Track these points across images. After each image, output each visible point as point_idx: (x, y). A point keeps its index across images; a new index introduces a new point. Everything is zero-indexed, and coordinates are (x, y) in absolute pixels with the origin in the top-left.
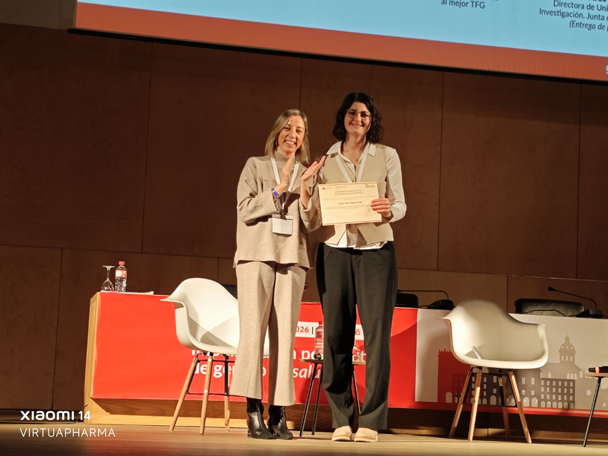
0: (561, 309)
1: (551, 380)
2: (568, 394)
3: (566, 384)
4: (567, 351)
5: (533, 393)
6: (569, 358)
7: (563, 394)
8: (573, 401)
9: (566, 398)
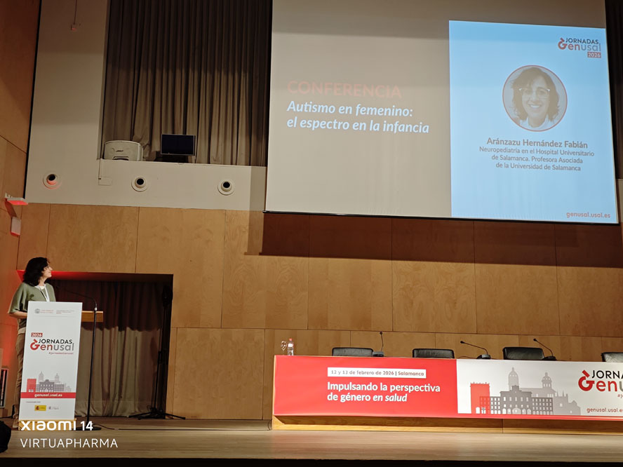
1: (538, 398)
2: (549, 406)
3: (547, 400)
4: (547, 380)
5: (528, 406)
6: (548, 385)
7: (545, 406)
8: (552, 411)
9: (547, 408)
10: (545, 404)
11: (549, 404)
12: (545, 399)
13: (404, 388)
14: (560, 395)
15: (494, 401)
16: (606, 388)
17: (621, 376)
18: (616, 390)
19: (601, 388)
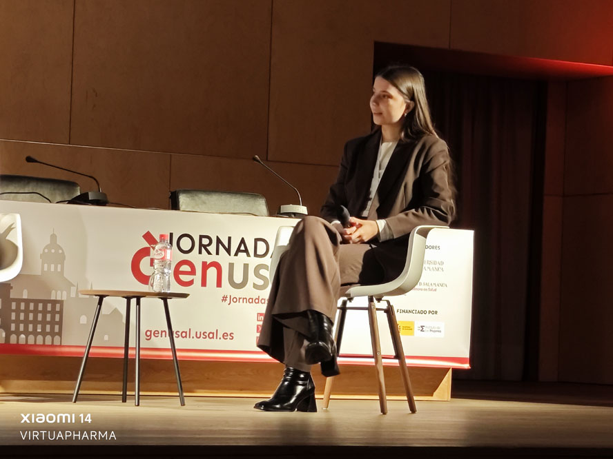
0: (45, 190)
2: (53, 323)
3: (49, 307)
6: (56, 268)
7: (44, 323)
8: (60, 334)
9: (48, 328)
10: (44, 317)
11: (53, 317)
12: (45, 302)
16: (198, 278)
17: (233, 250)
18: (219, 284)
19: (184, 278)
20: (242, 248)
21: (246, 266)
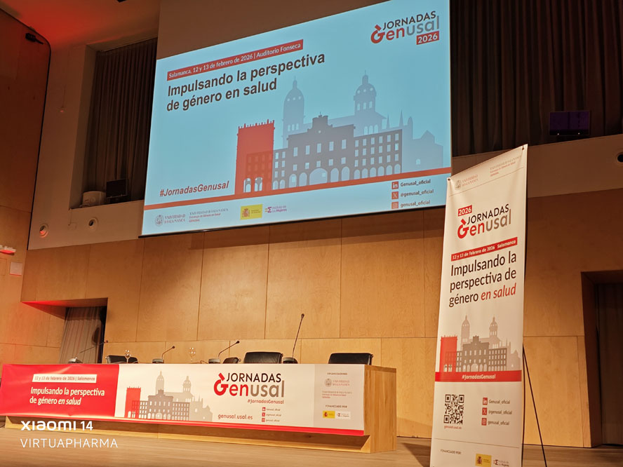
1: (178, 403)
4: (187, 384)
5: (168, 411)
6: (188, 389)
13: (80, 393)
14: (197, 400)
15: (142, 405)
16: (238, 392)
17: (253, 379)
18: (247, 395)
19: (233, 392)
20: (257, 378)
21: (258, 386)
